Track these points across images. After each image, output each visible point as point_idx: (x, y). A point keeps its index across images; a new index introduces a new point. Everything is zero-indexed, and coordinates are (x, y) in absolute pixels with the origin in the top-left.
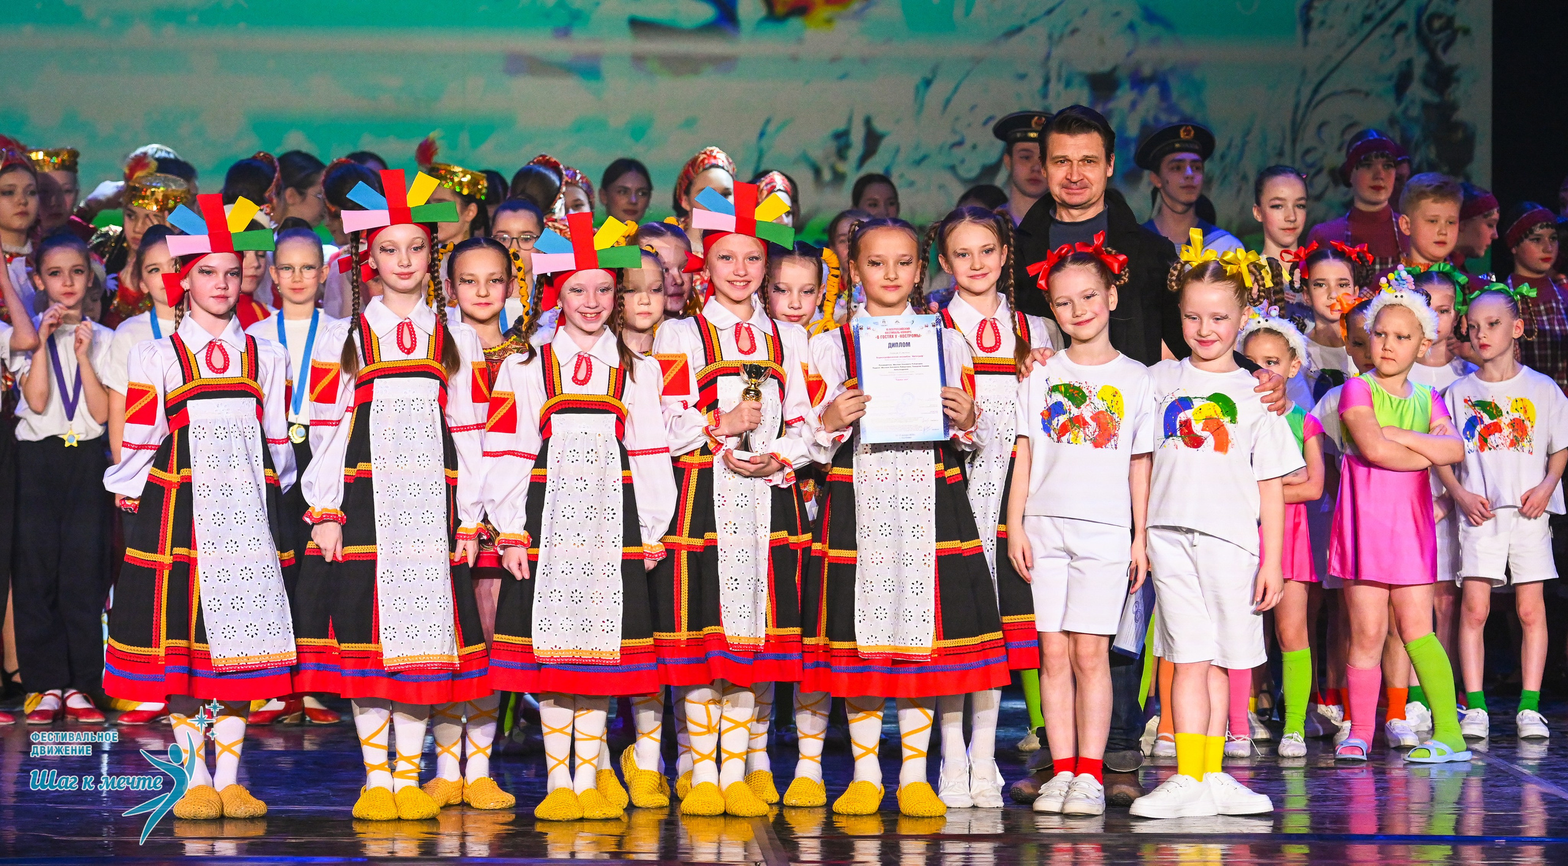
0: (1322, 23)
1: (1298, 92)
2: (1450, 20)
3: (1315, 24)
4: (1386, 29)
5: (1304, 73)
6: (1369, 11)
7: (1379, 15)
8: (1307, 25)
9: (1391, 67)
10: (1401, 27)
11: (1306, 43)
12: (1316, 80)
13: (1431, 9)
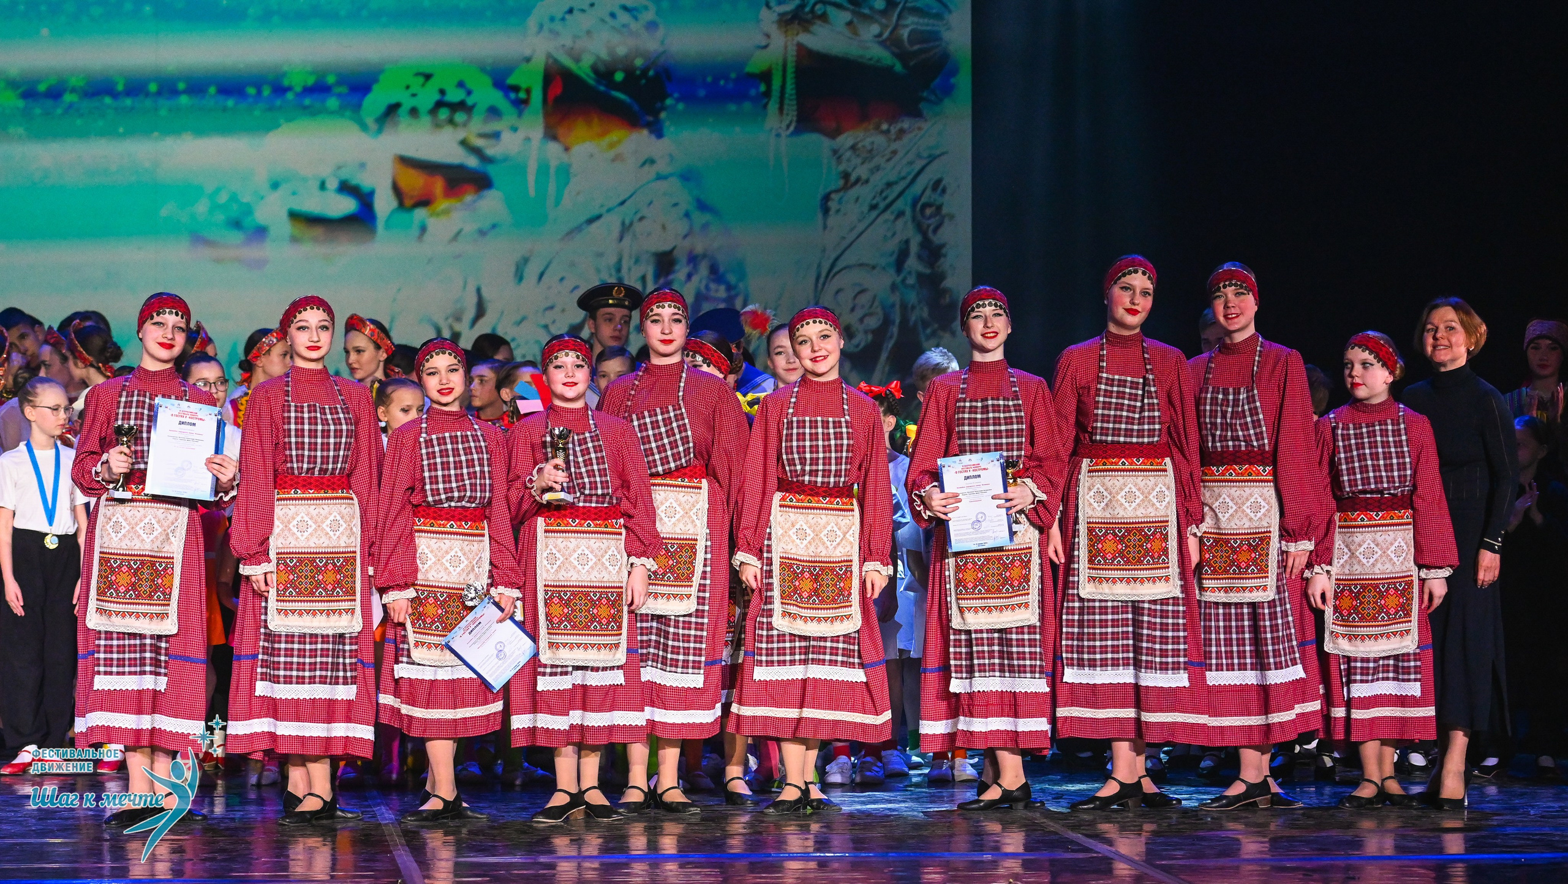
0: (838, 211)
1: (819, 266)
2: (939, 208)
3: (832, 212)
4: (888, 216)
5: (824, 250)
6: (874, 202)
7: (882, 205)
8: (826, 211)
9: (893, 245)
10: (901, 214)
11: (825, 227)
12: (833, 256)
13: (923, 200)
